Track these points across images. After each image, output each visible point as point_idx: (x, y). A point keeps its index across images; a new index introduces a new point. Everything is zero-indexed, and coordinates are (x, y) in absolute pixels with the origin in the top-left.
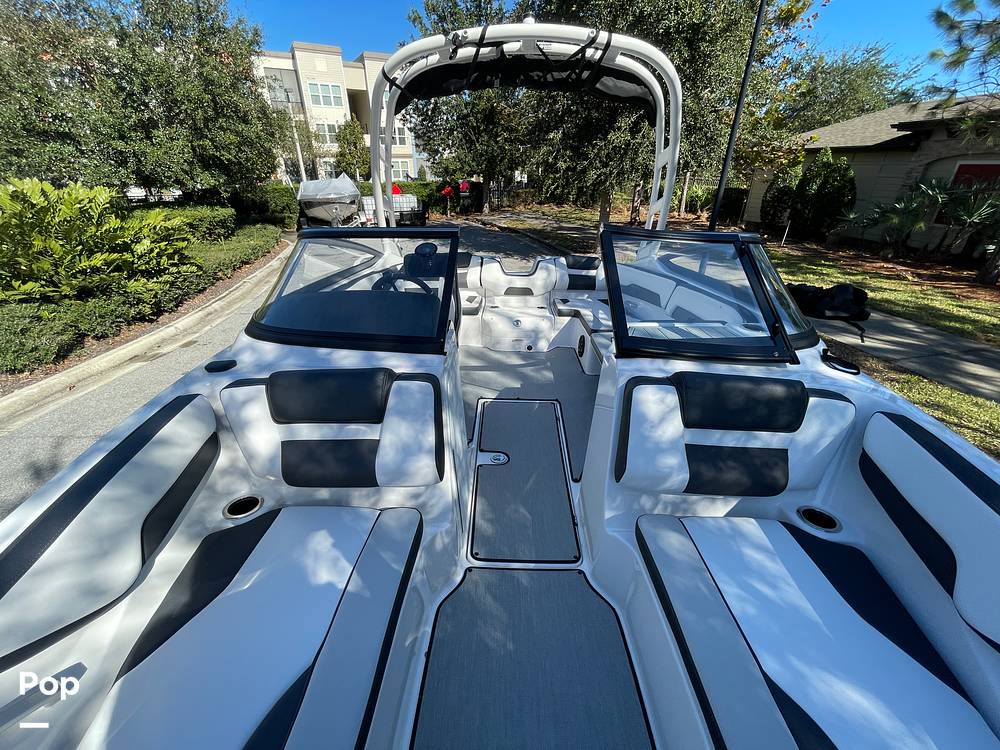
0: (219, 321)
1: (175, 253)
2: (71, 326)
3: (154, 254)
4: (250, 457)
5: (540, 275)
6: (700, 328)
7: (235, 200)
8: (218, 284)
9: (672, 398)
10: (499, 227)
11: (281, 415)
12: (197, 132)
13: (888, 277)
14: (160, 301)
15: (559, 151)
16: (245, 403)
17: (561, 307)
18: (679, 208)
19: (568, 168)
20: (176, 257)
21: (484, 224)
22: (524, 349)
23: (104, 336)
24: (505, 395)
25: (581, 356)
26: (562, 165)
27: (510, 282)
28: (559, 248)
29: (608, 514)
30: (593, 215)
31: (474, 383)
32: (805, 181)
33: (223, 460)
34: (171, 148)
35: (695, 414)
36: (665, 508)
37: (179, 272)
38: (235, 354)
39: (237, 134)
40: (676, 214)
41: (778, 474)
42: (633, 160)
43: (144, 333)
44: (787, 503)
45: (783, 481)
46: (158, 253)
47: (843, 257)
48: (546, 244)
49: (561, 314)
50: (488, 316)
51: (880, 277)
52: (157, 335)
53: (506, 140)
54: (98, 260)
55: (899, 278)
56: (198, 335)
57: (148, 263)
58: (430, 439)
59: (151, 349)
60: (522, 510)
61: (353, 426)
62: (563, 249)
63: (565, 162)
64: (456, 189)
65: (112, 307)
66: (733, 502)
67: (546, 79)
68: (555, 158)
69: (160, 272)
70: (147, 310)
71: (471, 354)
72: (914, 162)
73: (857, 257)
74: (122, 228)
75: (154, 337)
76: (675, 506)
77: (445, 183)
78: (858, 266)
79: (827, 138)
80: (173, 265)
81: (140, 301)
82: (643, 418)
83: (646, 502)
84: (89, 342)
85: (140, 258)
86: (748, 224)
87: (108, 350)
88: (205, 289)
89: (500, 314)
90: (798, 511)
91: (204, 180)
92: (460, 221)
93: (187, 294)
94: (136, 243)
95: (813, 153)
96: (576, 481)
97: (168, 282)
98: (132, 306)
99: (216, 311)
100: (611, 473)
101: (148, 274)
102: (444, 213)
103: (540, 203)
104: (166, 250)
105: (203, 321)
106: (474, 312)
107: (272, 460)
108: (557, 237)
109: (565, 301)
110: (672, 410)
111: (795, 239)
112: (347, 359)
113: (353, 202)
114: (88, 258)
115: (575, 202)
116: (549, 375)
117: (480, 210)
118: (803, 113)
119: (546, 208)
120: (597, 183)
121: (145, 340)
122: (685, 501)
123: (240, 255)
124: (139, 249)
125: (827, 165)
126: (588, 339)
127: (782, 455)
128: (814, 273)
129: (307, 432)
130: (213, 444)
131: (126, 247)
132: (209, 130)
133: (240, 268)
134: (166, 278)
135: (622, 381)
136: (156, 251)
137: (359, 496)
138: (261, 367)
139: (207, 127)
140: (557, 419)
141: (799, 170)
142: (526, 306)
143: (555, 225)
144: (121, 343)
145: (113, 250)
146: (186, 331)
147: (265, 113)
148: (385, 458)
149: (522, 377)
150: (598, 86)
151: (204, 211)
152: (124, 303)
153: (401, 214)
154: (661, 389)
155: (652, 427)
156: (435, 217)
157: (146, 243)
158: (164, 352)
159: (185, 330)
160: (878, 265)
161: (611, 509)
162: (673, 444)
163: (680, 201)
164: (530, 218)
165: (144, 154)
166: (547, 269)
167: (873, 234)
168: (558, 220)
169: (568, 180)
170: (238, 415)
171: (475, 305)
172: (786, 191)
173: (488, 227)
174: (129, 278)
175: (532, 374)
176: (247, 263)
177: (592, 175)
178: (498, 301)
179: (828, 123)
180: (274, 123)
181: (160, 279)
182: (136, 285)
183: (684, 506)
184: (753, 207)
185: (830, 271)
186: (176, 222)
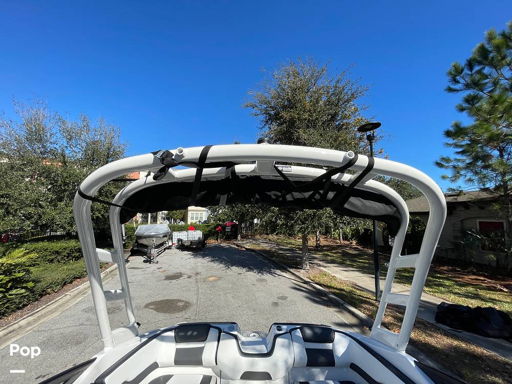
10: (246, 248)
15: (277, 215)
21: (237, 246)
26: (279, 222)
28: (280, 263)
48: (273, 260)
62: (283, 265)
68: (276, 219)
102: (217, 240)
103: (268, 234)
108: (278, 256)
117: (236, 238)
123: (75, 273)
143: (277, 247)
151: (71, 243)
156: (212, 242)
164: (262, 244)
173: (239, 248)
177: (297, 228)
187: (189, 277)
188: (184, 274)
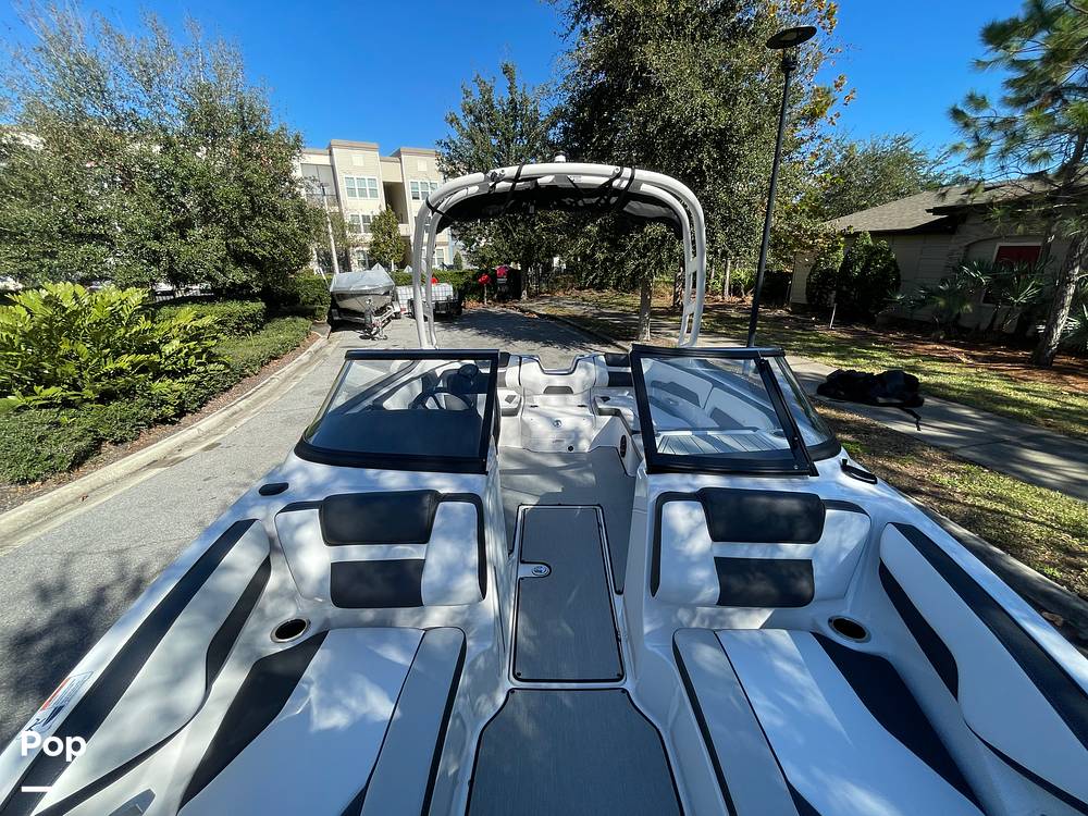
0: (245, 420)
1: (203, 352)
2: (90, 431)
3: (182, 354)
4: (299, 578)
5: (580, 374)
6: (731, 436)
7: (266, 295)
8: (244, 381)
9: (699, 514)
10: (538, 314)
11: (332, 537)
12: (233, 231)
13: (941, 360)
14: (184, 402)
15: (596, 242)
16: (298, 526)
17: (601, 406)
18: (723, 291)
19: (606, 259)
20: (204, 356)
21: (522, 311)
22: (565, 450)
23: (123, 441)
24: (546, 500)
25: (623, 456)
26: (599, 256)
27: (550, 381)
28: (599, 334)
29: (647, 629)
30: (634, 299)
31: (513, 488)
32: (847, 264)
33: (273, 582)
34: (205, 247)
35: (720, 528)
36: (703, 621)
37: (206, 371)
38: (286, 476)
39: (273, 231)
40: (720, 297)
41: (804, 584)
42: (670, 250)
43: (164, 436)
44: (818, 614)
45: (809, 592)
46: (186, 354)
47: (894, 339)
48: (588, 331)
49: (601, 413)
50: (527, 417)
51: (934, 360)
52: (178, 438)
53: (543, 229)
54: (124, 362)
55: (953, 360)
56: (221, 436)
57: (175, 363)
58: (474, 558)
59: (171, 453)
60: (564, 625)
61: (400, 547)
62: (605, 337)
63: (603, 253)
64: (494, 276)
65: (135, 410)
66: (767, 613)
67: (577, 204)
68: (593, 250)
69: (187, 372)
70: (170, 411)
71: (510, 456)
72: (955, 245)
73: (908, 339)
74: (152, 329)
75: (175, 440)
76: (713, 619)
77: (480, 273)
78: (909, 348)
79: (864, 222)
80: (199, 364)
81: (164, 402)
82: (673, 533)
83: (683, 615)
84: (107, 447)
85: (167, 358)
86: (794, 305)
87: (126, 455)
88: (231, 387)
89: (539, 414)
90: (830, 621)
91: (238, 275)
92: (497, 309)
93: (212, 393)
94: (165, 343)
95: (852, 237)
96: (619, 593)
97: (194, 381)
98: (155, 407)
99: (241, 410)
100: (647, 587)
101: (174, 375)
102: (482, 300)
103: (580, 289)
104: (194, 350)
105: (226, 422)
106: (512, 413)
107: (321, 581)
108: (598, 324)
109: (605, 399)
110: (700, 524)
111: (844, 320)
112: (394, 480)
113: (387, 293)
114: (114, 359)
115: (615, 287)
116: (591, 477)
117: (518, 297)
118: (838, 199)
119: (585, 293)
120: (636, 273)
121: (164, 444)
122: (721, 613)
123: (269, 350)
124: (168, 349)
125: (867, 248)
126: (629, 439)
127: (806, 566)
128: (864, 358)
129: (357, 553)
130: (266, 567)
131: (155, 348)
132: (245, 228)
133: (268, 364)
134: (192, 377)
135: (653, 497)
136: (185, 351)
137: (403, 616)
138: (314, 489)
139: (242, 225)
140: (600, 525)
141: (841, 253)
142: (567, 405)
143: (596, 311)
144: (139, 448)
145: (140, 351)
146: (209, 433)
147: (302, 211)
148: (431, 577)
149: (563, 480)
150: (625, 209)
151: (234, 307)
152: (147, 406)
153: (437, 304)
154: (688, 505)
155: (682, 541)
156: (472, 305)
157: (176, 343)
158: (185, 456)
159: (208, 431)
160: (931, 347)
161: (650, 623)
162: (704, 556)
163: (723, 284)
164: (569, 304)
165: (178, 253)
166: (586, 367)
167: (923, 314)
168: (599, 306)
169: (606, 271)
170: (292, 538)
171: (513, 406)
172: (829, 273)
173: (526, 315)
174: (154, 380)
175: (574, 477)
176: (276, 358)
177: (631, 265)
178: (537, 400)
179: (864, 207)
180: (310, 220)
181: (186, 379)
182: (160, 386)
183: (721, 618)
184: (798, 290)
185: (882, 354)
186: (207, 321)
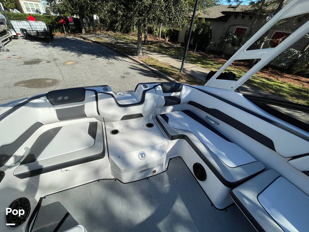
10: (92, 41)
21: (84, 39)
92: (71, 37)
103: (107, 30)
108: (118, 47)
160: (222, 60)
164: (104, 37)
168: (116, 39)
187: (48, 62)
188: (42, 60)
